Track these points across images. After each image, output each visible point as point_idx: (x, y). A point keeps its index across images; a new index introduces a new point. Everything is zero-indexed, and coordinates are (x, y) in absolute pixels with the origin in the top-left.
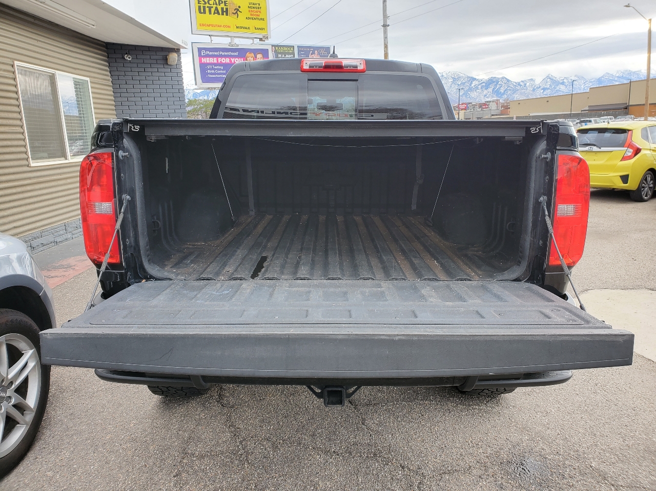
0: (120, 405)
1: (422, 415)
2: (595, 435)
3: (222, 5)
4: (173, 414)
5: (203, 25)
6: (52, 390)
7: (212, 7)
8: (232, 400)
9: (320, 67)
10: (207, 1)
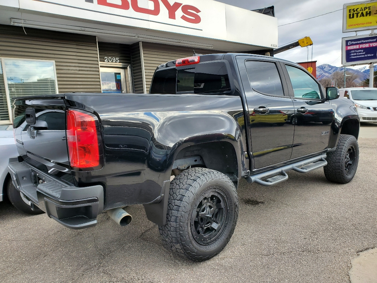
3: (367, 10)
5: (351, 25)
7: (359, 13)
10: (355, 10)
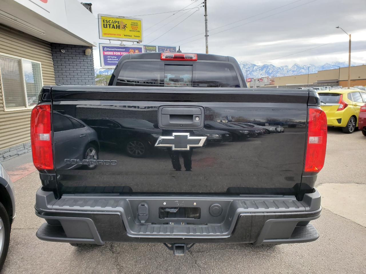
0: (52, 252)
1: (230, 258)
2: (330, 270)
3: (117, 24)
4: (84, 258)
5: (106, 34)
6: (11, 243)
7: (111, 25)
8: (118, 249)
9: (171, 57)
10: (108, 21)
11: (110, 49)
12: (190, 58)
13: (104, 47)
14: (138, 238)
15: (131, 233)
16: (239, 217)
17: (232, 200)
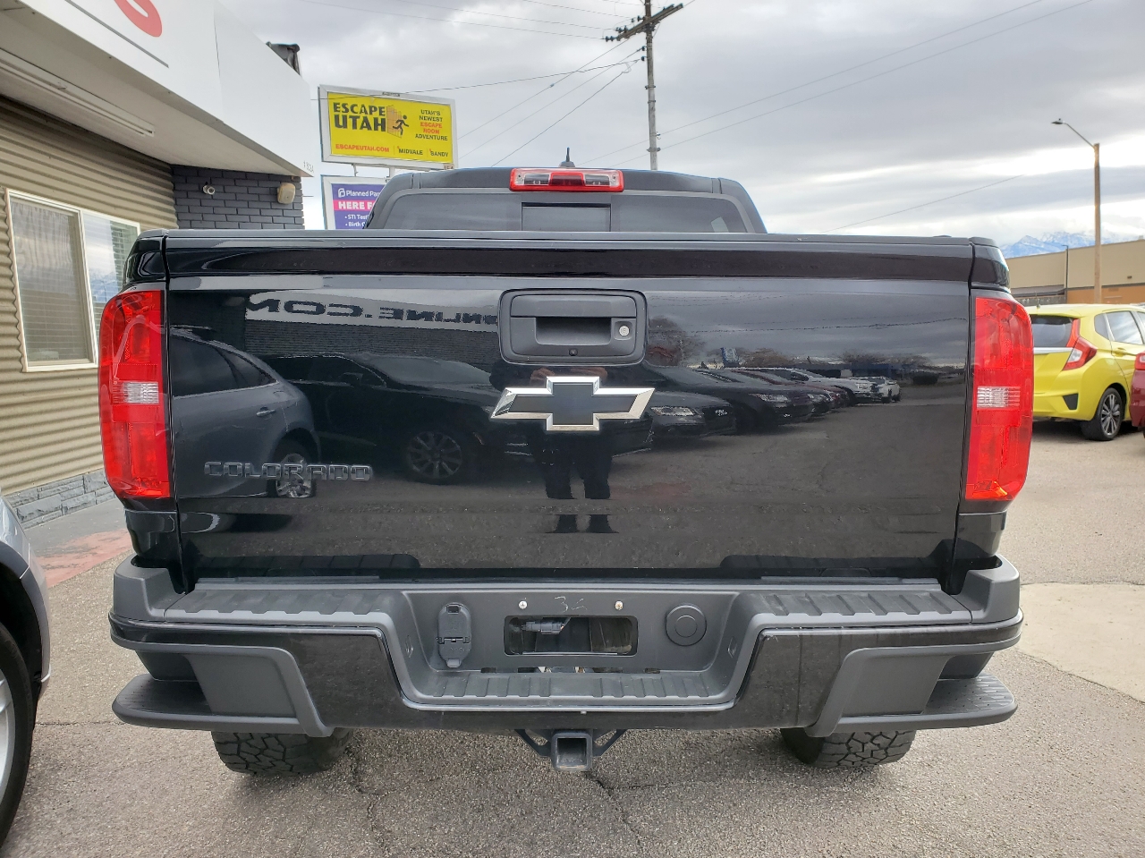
0: (165, 792)
1: (735, 805)
2: (1057, 837)
3: (376, 114)
4: (267, 807)
5: (342, 147)
6: (37, 766)
7: (359, 117)
8: (378, 782)
9: (543, 182)
10: (349, 107)
11: (354, 194)
12: (602, 183)
13: (335, 188)
14: (440, 712)
15: (415, 696)
16: (760, 641)
17: (737, 594)
